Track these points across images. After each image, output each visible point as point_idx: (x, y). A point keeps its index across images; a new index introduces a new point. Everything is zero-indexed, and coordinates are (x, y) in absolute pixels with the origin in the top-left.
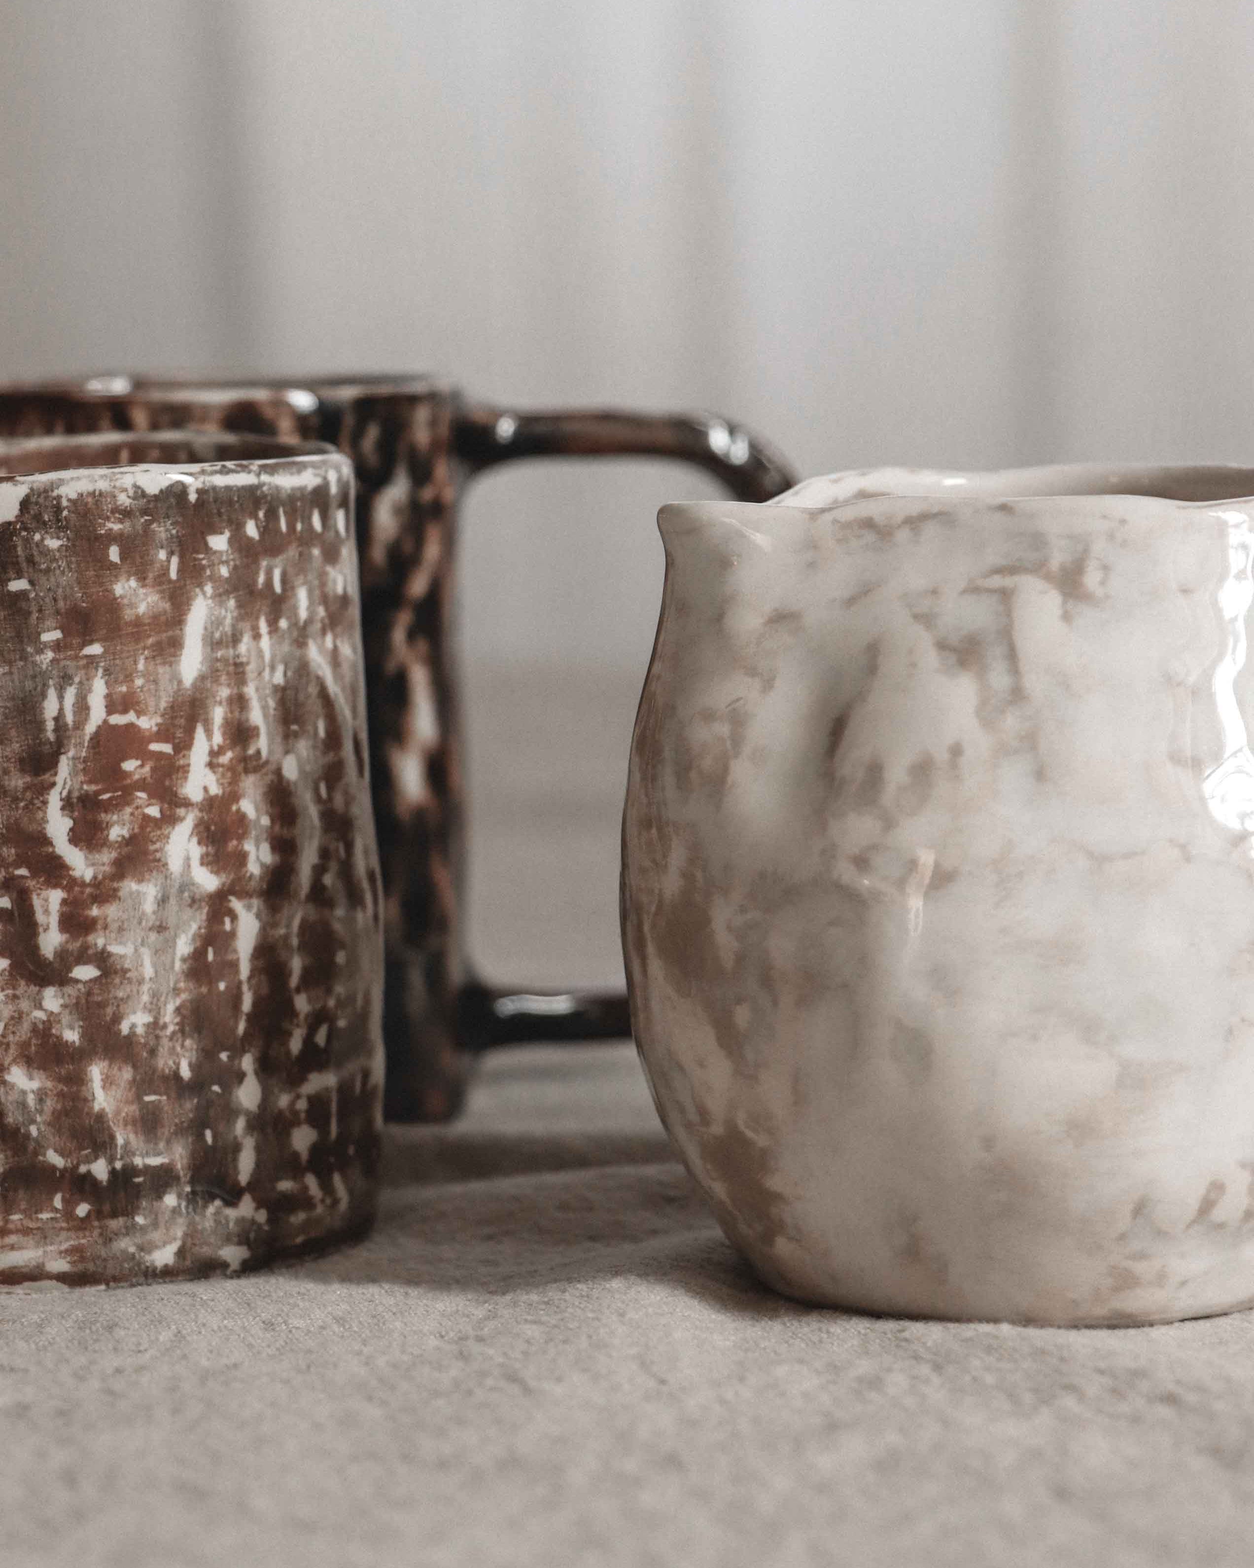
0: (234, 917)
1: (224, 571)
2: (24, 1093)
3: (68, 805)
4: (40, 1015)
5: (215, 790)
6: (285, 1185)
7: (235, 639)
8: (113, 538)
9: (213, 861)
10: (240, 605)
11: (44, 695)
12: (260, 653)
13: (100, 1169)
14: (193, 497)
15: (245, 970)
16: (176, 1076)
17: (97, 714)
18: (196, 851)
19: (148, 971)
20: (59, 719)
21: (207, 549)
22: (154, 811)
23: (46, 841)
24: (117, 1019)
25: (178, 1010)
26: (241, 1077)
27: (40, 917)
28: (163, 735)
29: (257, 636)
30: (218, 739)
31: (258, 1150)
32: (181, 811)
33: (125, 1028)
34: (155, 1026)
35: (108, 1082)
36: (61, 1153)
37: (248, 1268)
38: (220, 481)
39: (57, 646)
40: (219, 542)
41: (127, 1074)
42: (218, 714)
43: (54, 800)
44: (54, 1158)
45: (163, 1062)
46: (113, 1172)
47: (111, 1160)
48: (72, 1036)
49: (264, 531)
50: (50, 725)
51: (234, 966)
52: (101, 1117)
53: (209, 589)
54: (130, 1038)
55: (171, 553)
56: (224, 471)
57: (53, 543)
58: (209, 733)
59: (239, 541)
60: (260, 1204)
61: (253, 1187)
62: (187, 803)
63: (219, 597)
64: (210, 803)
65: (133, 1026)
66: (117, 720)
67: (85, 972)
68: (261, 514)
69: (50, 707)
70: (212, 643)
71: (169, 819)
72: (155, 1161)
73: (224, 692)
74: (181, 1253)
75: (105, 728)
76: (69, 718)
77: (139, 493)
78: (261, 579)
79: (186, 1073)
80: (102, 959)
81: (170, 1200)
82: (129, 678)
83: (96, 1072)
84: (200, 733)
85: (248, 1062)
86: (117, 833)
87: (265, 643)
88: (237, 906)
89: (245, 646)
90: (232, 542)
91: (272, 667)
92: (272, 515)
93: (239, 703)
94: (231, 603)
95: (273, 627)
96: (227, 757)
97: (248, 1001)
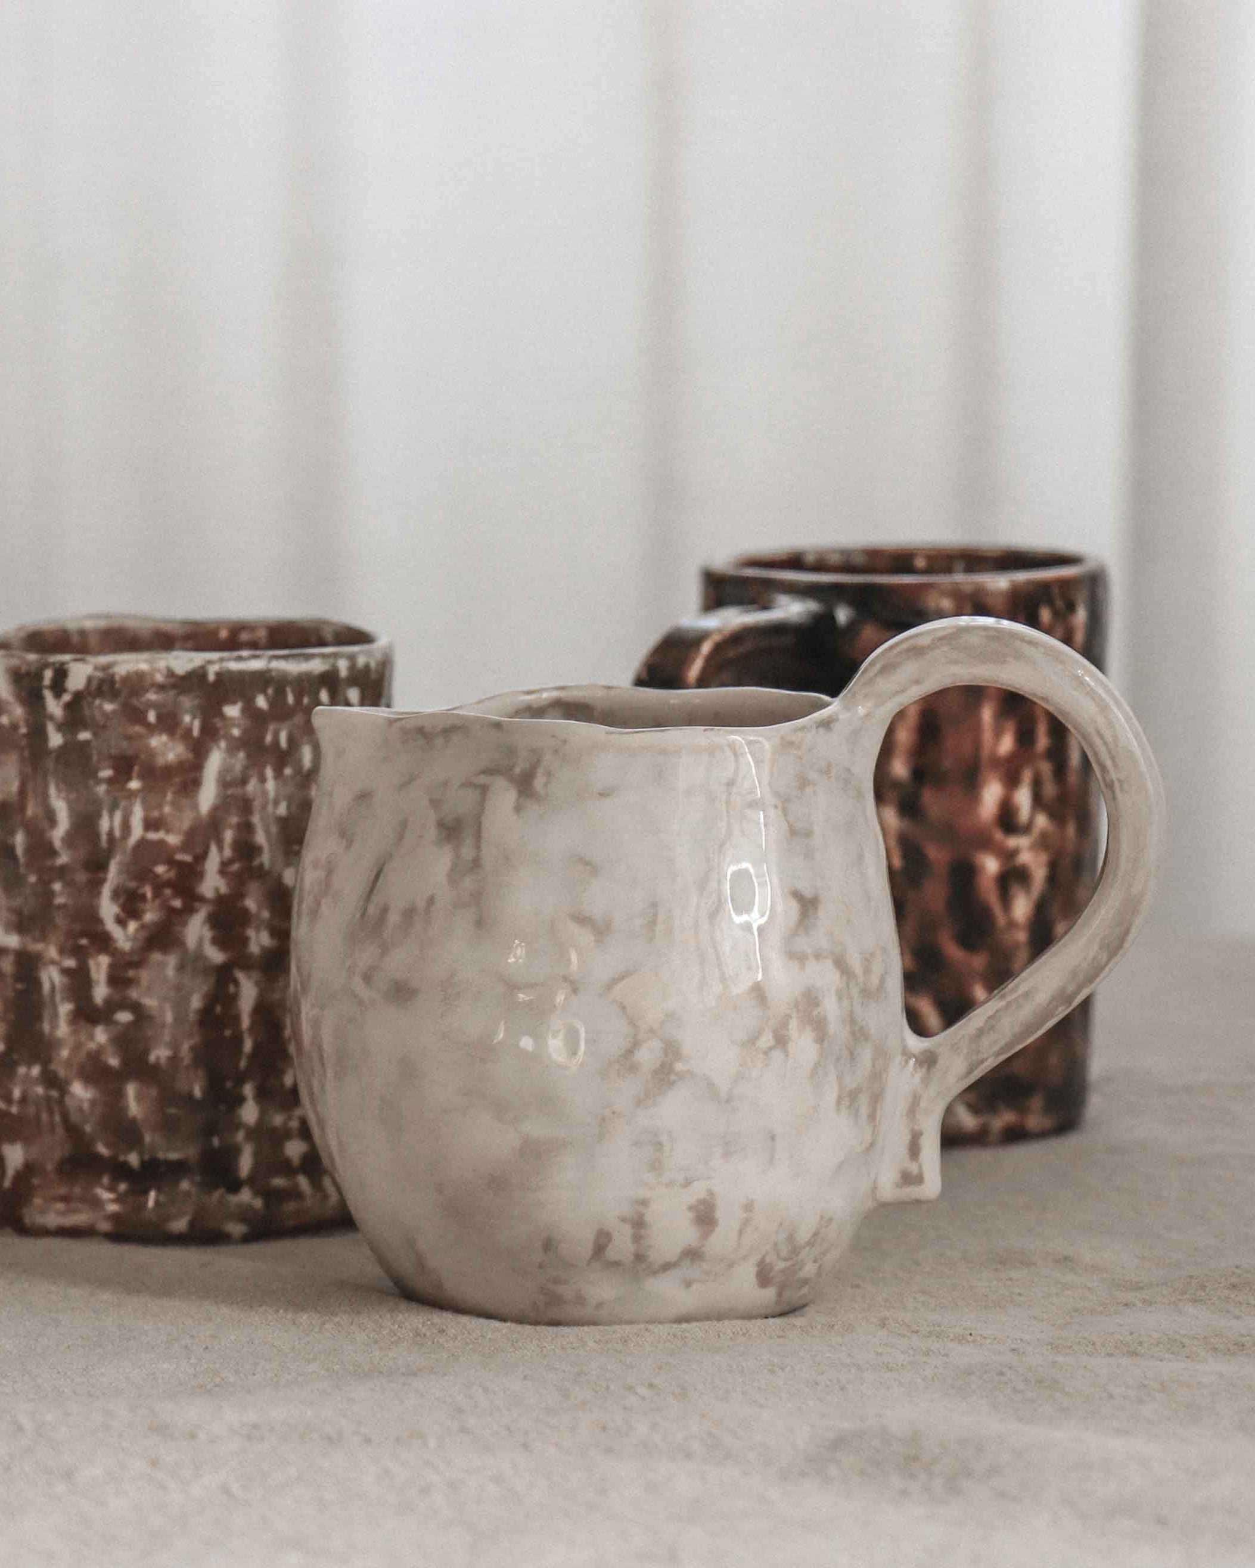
0: (236, 983)
1: (236, 732)
2: (81, 1100)
3: (116, 895)
4: (92, 1046)
5: (224, 890)
6: (278, 1182)
7: (244, 781)
8: (151, 705)
9: (220, 942)
10: (249, 756)
11: (99, 815)
12: (265, 793)
13: (133, 1159)
14: (211, 677)
15: (246, 1022)
16: (190, 1096)
17: (137, 831)
18: (208, 934)
19: (169, 1017)
20: (111, 833)
21: (222, 715)
22: (177, 903)
23: (99, 921)
24: (146, 1052)
25: (192, 1049)
26: (241, 1100)
27: (94, 974)
28: (185, 847)
29: (263, 780)
30: (228, 852)
31: (256, 1154)
32: (197, 905)
33: (152, 1058)
34: (174, 1059)
35: (139, 1098)
36: (107, 1145)
37: (246, 1239)
38: (234, 666)
39: (110, 781)
40: (233, 711)
41: (153, 1092)
42: (229, 836)
43: (106, 891)
44: (102, 1150)
45: (181, 1085)
46: (143, 1163)
47: (141, 1154)
48: (114, 1062)
49: (272, 704)
50: (104, 838)
51: (237, 1019)
52: (134, 1121)
53: (223, 744)
54: (156, 1066)
55: (194, 718)
56: (240, 659)
57: (109, 707)
58: (221, 848)
59: (249, 710)
60: (257, 1193)
61: (251, 1180)
62: (202, 899)
63: (232, 750)
64: (220, 900)
65: (158, 1058)
66: (152, 836)
67: (124, 1017)
68: (270, 691)
69: (104, 824)
70: (224, 783)
71: (189, 910)
72: (174, 1156)
73: (234, 820)
74: (192, 1224)
75: (142, 843)
76: (117, 833)
77: (170, 673)
78: (269, 738)
79: (198, 1092)
80: (136, 1008)
81: (185, 1185)
82: (160, 806)
83: (131, 1090)
84: (214, 850)
85: (248, 1090)
86: (150, 917)
87: (271, 785)
88: (240, 975)
89: (252, 786)
90: (244, 711)
91: (276, 803)
92: (280, 692)
93: (246, 828)
94: (242, 755)
95: (278, 774)
96: (236, 867)
97: (248, 1045)
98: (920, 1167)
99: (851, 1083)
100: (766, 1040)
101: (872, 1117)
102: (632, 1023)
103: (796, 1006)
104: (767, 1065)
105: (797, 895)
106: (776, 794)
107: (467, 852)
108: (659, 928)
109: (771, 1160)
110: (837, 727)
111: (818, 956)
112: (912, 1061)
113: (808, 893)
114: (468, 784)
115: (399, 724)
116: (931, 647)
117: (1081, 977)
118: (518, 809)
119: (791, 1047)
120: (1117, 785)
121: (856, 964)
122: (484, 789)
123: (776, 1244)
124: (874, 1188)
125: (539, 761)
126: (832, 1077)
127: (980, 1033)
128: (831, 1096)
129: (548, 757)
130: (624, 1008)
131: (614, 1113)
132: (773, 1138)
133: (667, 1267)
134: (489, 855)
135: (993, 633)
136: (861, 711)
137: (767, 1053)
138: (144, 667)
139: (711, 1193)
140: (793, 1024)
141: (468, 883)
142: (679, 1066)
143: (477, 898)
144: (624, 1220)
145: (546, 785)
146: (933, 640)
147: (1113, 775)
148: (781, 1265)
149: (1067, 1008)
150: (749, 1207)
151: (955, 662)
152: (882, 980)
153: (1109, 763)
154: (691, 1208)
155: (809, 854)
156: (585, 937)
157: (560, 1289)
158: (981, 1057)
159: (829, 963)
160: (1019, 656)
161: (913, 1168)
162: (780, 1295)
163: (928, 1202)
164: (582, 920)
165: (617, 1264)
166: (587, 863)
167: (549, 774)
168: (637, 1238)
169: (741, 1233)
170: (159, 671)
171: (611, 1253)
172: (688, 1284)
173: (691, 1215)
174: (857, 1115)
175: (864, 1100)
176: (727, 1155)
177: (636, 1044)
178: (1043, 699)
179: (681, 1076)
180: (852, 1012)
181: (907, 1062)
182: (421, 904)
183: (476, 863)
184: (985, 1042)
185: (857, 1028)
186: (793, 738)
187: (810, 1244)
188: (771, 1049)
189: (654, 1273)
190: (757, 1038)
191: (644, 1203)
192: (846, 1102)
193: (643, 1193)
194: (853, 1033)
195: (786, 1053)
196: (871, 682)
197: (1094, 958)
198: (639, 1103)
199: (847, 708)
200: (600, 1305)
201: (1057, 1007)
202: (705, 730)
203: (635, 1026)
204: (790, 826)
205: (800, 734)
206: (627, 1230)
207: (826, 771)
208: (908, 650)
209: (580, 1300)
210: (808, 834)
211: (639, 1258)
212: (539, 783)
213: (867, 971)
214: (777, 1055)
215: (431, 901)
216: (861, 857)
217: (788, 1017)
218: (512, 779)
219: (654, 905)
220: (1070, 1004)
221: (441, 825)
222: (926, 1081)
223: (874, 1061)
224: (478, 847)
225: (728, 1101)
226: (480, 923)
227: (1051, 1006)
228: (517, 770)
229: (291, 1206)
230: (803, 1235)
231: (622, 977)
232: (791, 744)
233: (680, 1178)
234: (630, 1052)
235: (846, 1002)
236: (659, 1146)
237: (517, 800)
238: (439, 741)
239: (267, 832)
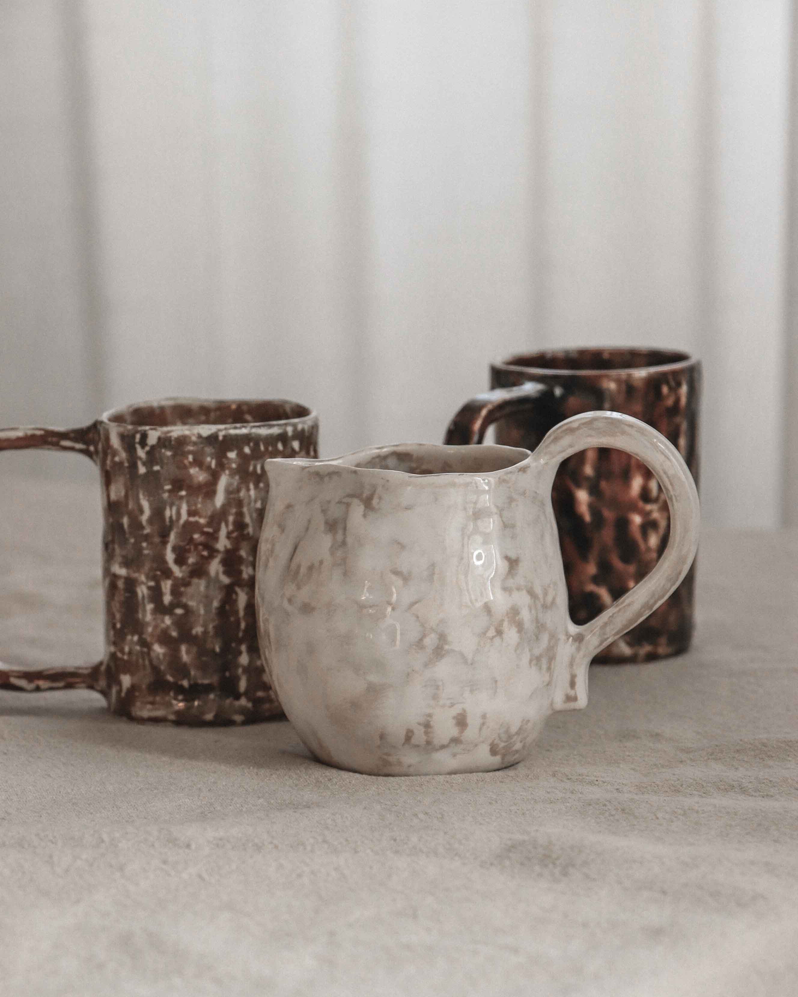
0: (236, 594)
1: (234, 466)
2: (158, 654)
3: (174, 549)
4: (163, 626)
5: (229, 546)
6: (260, 694)
7: (238, 490)
8: (190, 452)
9: (227, 573)
10: (241, 478)
11: (165, 509)
12: (250, 496)
13: (185, 683)
14: (221, 438)
15: (241, 613)
16: (213, 650)
17: (184, 516)
18: (221, 569)
19: (202, 611)
20: (171, 517)
21: (227, 458)
22: (205, 553)
23: (165, 562)
24: (191, 629)
25: (214, 627)
26: (240, 653)
27: (164, 589)
28: (209, 524)
29: (248, 490)
30: (231, 527)
31: (248, 680)
32: (215, 554)
33: (194, 632)
34: (205, 633)
35: (188, 652)
36: (172, 676)
37: (245, 723)
38: (233, 432)
39: (170, 491)
40: (232, 455)
41: (194, 650)
42: (231, 519)
43: (169, 548)
44: (170, 678)
45: (209, 646)
46: (191, 686)
47: (189, 680)
48: (174, 634)
49: (252, 450)
50: (167, 520)
51: (237, 612)
52: (185, 665)
53: (227, 472)
54: (196, 637)
55: (212, 458)
56: (236, 428)
57: (168, 453)
58: (227, 525)
59: (241, 454)
60: (249, 699)
61: (246, 694)
62: (217, 551)
63: (232, 475)
64: (227, 551)
65: (197, 633)
66: (192, 519)
67: (179, 611)
68: (252, 444)
69: (168, 513)
70: (228, 492)
71: (211, 557)
72: (206, 682)
73: (234, 510)
74: (216, 716)
75: (187, 523)
76: (174, 517)
77: (200, 436)
78: (251, 468)
79: (217, 649)
80: (185, 607)
81: (212, 696)
82: (196, 505)
83: (183, 648)
84: (223, 525)
85: (243, 648)
86: (191, 560)
87: (252, 493)
88: (238, 590)
89: (242, 494)
90: (238, 455)
91: (256, 501)
92: (257, 444)
93: (240, 514)
94: (237, 477)
95: (256, 487)
96: (235, 535)
97: (243, 625)
98: (576, 693)
99: (537, 652)
100: (492, 633)
101: (549, 669)
102: (423, 625)
103: (507, 614)
104: (492, 645)
105: (507, 558)
106: (497, 507)
107: (340, 537)
108: (436, 577)
109: (496, 692)
110: (529, 471)
111: (518, 589)
112: (571, 639)
113: (513, 556)
114: (340, 502)
115: (307, 470)
116: (578, 428)
117: (657, 597)
118: (365, 516)
119: (504, 636)
120: (674, 498)
121: (538, 590)
122: (348, 505)
123: (499, 735)
124: (552, 704)
125: (375, 491)
126: (527, 650)
127: (606, 624)
128: (526, 658)
129: (379, 490)
130: (418, 617)
131: (413, 671)
132: (496, 682)
133: (443, 747)
134: (349, 540)
135: (609, 421)
136: (542, 461)
137: (492, 638)
138: (187, 433)
139: (464, 711)
140: (506, 624)
141: (339, 553)
142: (446, 647)
143: (344, 560)
144: (419, 724)
145: (378, 503)
146: (579, 424)
147: (672, 493)
148: (502, 745)
149: (650, 611)
150: (484, 716)
151: (590, 436)
152: (554, 599)
153: (670, 487)
154: (454, 718)
155: (513, 537)
156: (399, 582)
157: (391, 759)
158: (606, 637)
159: (524, 592)
160: (623, 433)
161: (572, 693)
162: (503, 759)
163: (580, 710)
164: (396, 573)
165: (418, 746)
166: (399, 543)
167: (380, 498)
168: (426, 733)
169: (480, 729)
170: (194, 435)
171: (414, 741)
172: (454, 755)
173: (454, 722)
174: (540, 669)
175: (544, 662)
176: (472, 691)
177: (424, 636)
178: (635, 454)
179: (448, 652)
180: (537, 616)
181: (568, 639)
182: (317, 564)
183: (344, 543)
184: (608, 629)
185: (539, 625)
186: (505, 477)
187: (518, 733)
188: (493, 637)
189: (437, 750)
190: (486, 632)
191: (430, 715)
192: (534, 662)
193: (428, 711)
194: (538, 627)
195: (502, 639)
196: (547, 447)
197: (664, 585)
198: (426, 665)
199: (536, 460)
200: (409, 766)
201: (645, 611)
202: (459, 475)
203: (423, 626)
204: (504, 523)
205: (509, 476)
206: (422, 729)
207: (524, 493)
208: (566, 430)
209: (400, 763)
210: (513, 526)
211: (428, 743)
212: (375, 502)
213: (546, 594)
214: (497, 640)
215: (321, 562)
216: (542, 536)
217: (503, 621)
218: (361, 500)
219: (433, 565)
220: (652, 609)
221: (326, 523)
222: (578, 649)
223: (549, 641)
224: (344, 534)
225: (472, 664)
226: (345, 574)
227: (642, 610)
228: (364, 496)
229: (267, 706)
230: (514, 729)
231: (416, 603)
232: (504, 481)
233: (448, 702)
234: (421, 640)
235: (533, 612)
236: (437, 687)
237: (365, 510)
238: (326, 479)
239: (251, 517)
